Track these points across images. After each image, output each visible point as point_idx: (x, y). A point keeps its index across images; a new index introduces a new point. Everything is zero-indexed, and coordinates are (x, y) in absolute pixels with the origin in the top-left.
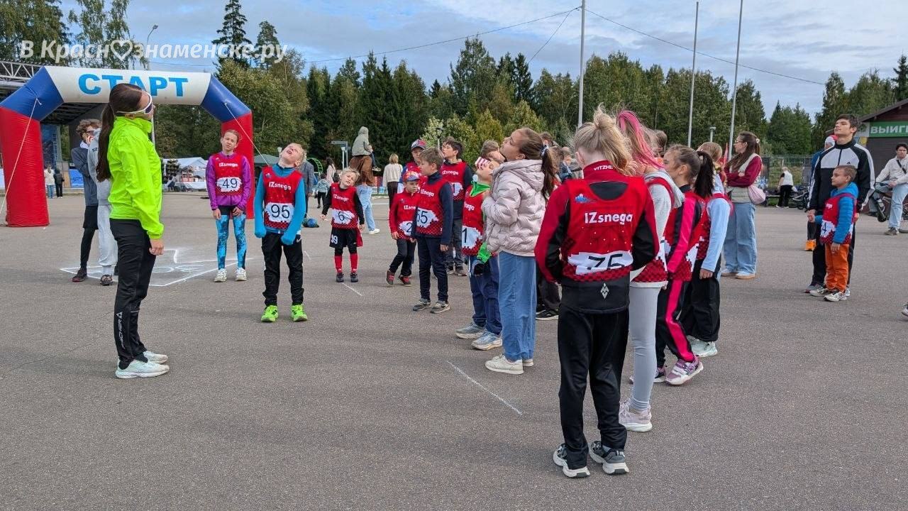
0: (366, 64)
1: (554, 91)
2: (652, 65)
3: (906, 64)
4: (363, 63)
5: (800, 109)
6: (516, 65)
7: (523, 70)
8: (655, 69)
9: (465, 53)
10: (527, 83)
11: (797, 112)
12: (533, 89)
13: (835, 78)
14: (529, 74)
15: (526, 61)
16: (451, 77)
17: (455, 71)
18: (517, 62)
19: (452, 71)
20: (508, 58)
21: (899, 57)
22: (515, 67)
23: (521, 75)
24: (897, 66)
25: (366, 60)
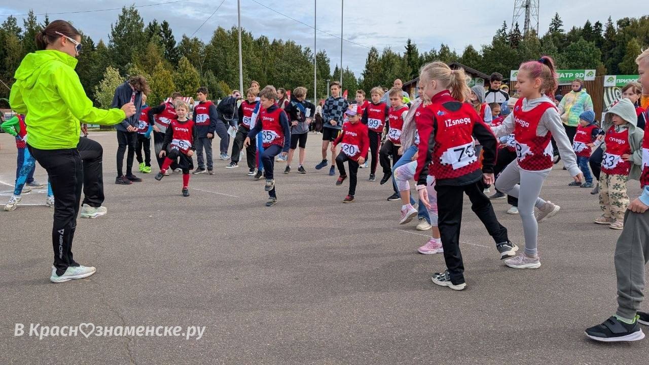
0: (27, 21)
1: (193, 51)
2: (261, 36)
3: (411, 44)
4: (24, 20)
5: (349, 70)
6: (162, 30)
7: (168, 34)
8: (263, 39)
9: (122, 18)
10: (172, 43)
11: (348, 72)
12: (177, 48)
13: (373, 50)
14: (172, 37)
15: (170, 27)
16: (111, 35)
17: (114, 30)
18: (163, 27)
19: (113, 30)
20: (155, 24)
21: (407, 40)
22: (161, 31)
23: (167, 37)
24: (406, 45)
25: (27, 17)
